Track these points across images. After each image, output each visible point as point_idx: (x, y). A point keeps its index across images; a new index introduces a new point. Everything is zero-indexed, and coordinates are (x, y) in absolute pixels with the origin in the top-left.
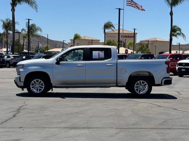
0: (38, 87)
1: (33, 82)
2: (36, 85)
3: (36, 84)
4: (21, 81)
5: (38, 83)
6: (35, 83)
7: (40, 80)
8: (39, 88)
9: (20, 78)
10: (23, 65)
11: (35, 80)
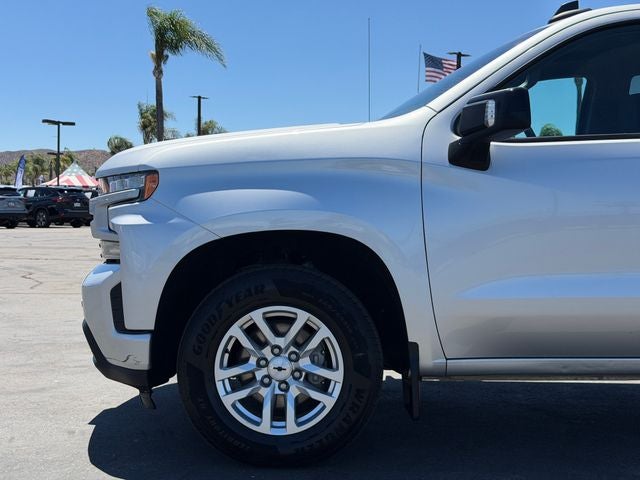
0: (282, 375)
1: (235, 331)
2: (263, 363)
3: (267, 351)
4: (128, 325)
5: (281, 342)
6: (261, 344)
7: (303, 317)
8: (294, 391)
9: (116, 294)
10: (151, 173)
11: (257, 316)
